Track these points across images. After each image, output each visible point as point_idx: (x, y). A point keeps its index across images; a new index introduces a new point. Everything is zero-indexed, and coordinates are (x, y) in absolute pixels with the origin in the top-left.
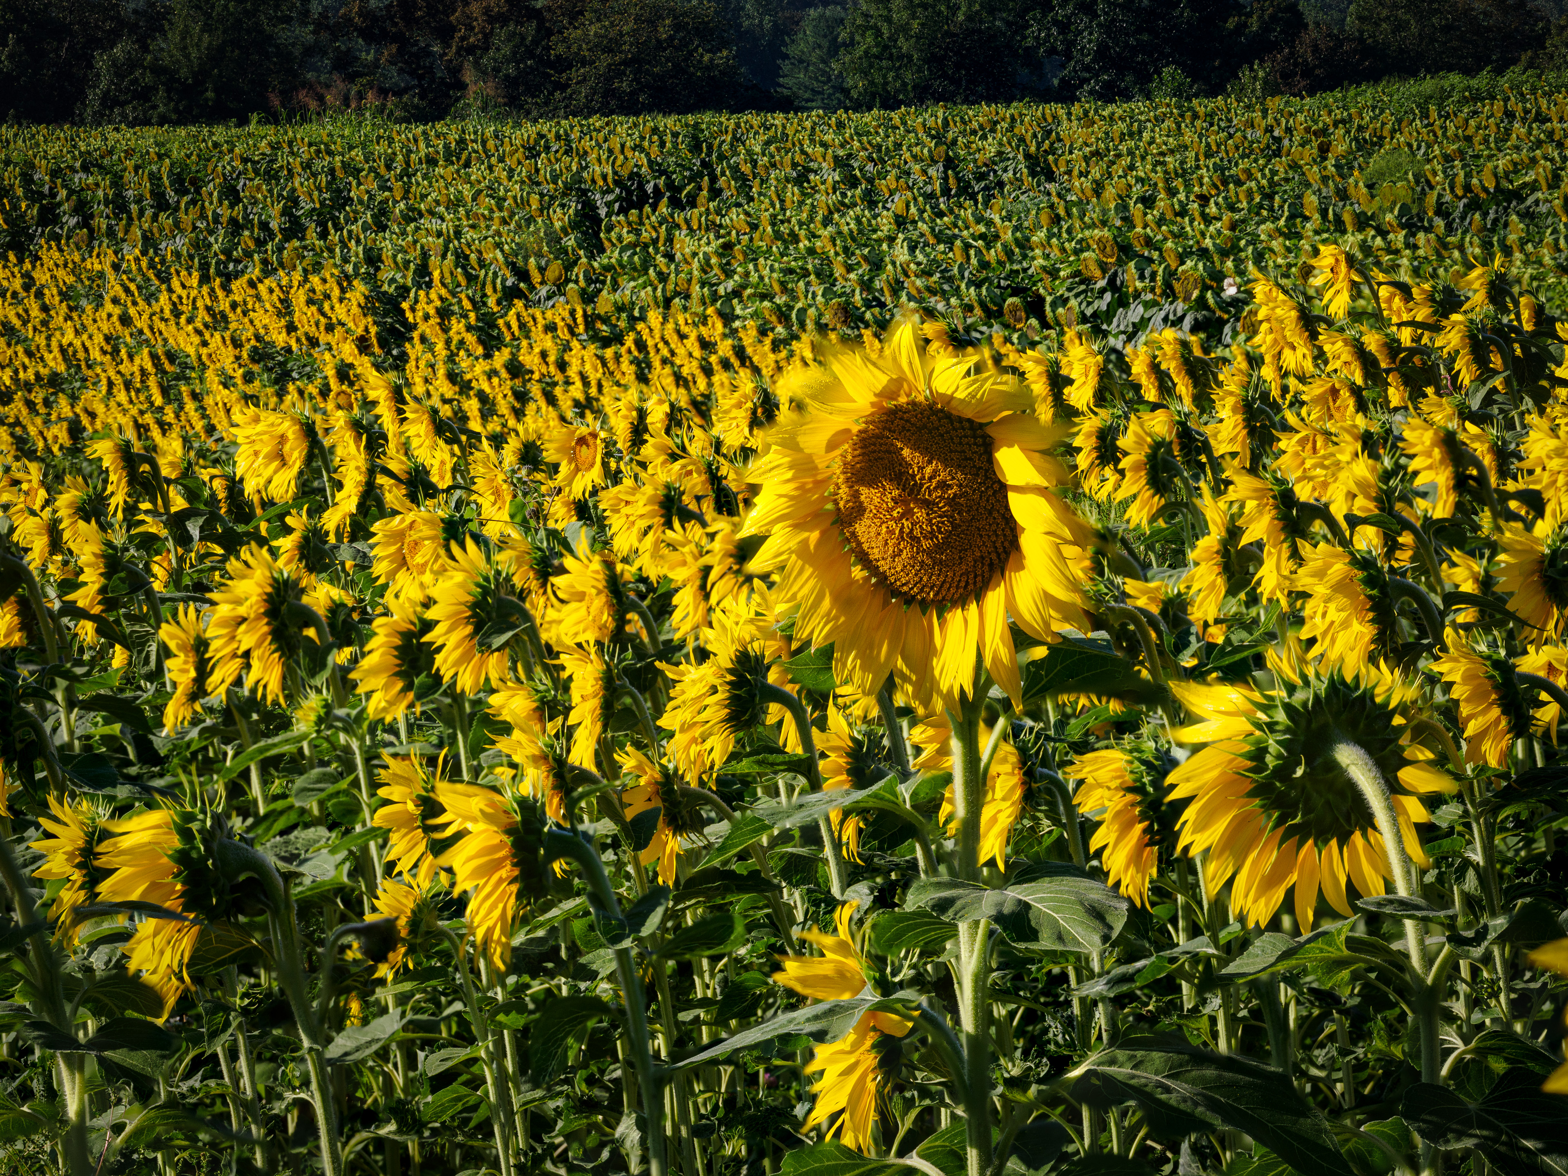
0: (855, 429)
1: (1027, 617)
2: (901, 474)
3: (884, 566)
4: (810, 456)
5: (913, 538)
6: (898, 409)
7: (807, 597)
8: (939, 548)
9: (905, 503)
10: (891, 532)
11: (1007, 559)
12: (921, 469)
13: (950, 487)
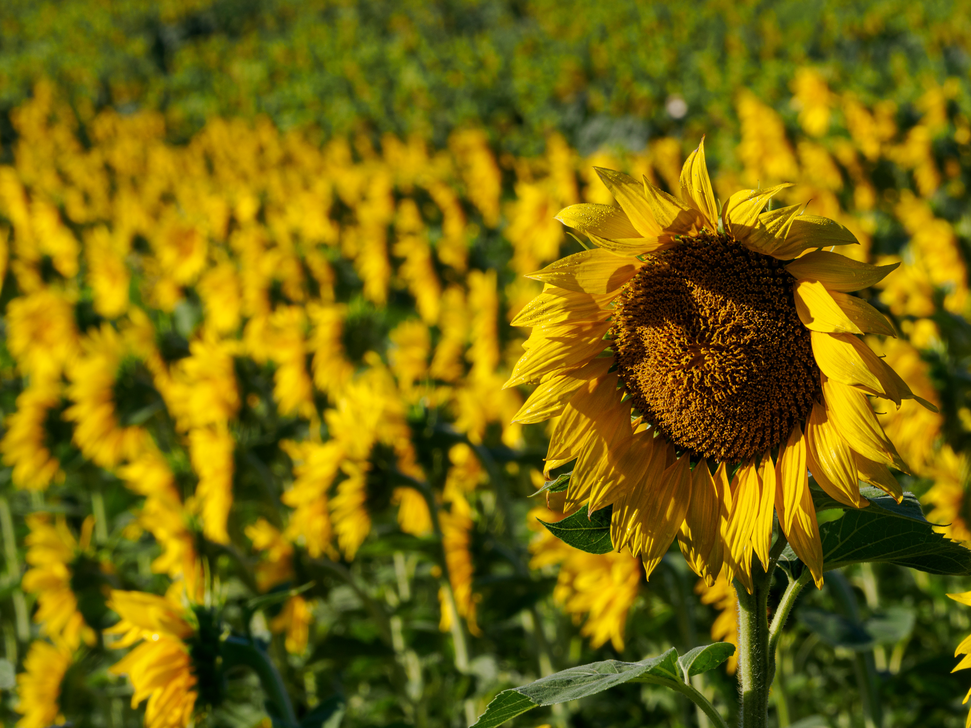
0: (638, 266)
1: (833, 479)
2: (691, 317)
3: (669, 419)
4: (589, 296)
5: (704, 389)
6: (687, 244)
7: (582, 452)
8: (732, 400)
9: (695, 349)
10: (677, 382)
11: (808, 413)
12: (713, 311)
13: (746, 332)
